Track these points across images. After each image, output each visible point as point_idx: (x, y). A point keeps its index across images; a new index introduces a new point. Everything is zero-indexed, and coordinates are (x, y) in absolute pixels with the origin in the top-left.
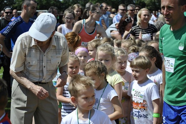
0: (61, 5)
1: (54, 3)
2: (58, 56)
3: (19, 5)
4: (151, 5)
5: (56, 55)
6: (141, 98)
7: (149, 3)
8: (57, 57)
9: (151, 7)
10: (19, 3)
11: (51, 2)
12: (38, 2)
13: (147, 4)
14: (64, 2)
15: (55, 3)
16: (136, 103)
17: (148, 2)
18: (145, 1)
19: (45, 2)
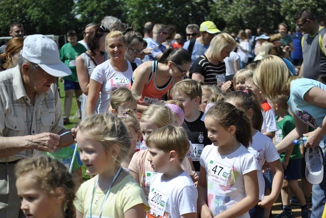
0: (78, 25)
1: (65, 23)
2: (50, 111)
3: (5, 27)
4: (234, 25)
5: (48, 108)
6: (161, 207)
7: (231, 21)
8: (50, 113)
9: (234, 27)
10: (4, 23)
11: (61, 20)
12: (37, 21)
13: (227, 23)
14: (83, 20)
15: (67, 22)
16: (151, 215)
17: (229, 18)
18: (224, 18)
19: (51, 21)
